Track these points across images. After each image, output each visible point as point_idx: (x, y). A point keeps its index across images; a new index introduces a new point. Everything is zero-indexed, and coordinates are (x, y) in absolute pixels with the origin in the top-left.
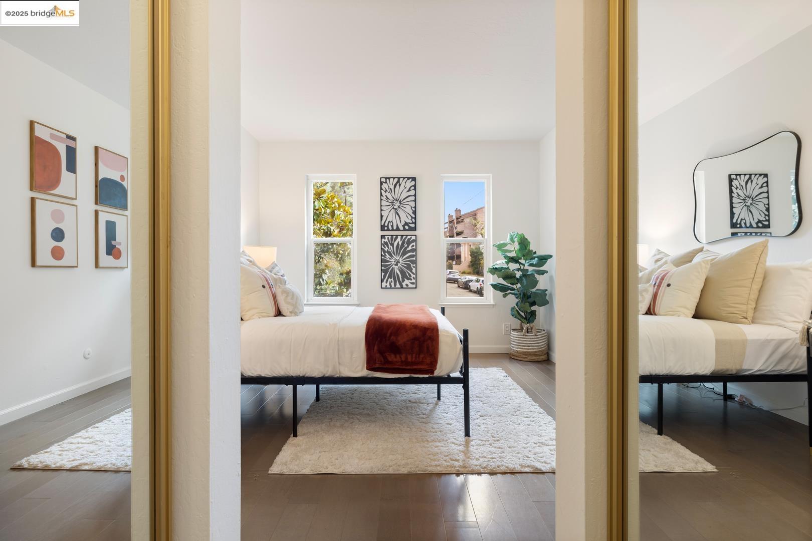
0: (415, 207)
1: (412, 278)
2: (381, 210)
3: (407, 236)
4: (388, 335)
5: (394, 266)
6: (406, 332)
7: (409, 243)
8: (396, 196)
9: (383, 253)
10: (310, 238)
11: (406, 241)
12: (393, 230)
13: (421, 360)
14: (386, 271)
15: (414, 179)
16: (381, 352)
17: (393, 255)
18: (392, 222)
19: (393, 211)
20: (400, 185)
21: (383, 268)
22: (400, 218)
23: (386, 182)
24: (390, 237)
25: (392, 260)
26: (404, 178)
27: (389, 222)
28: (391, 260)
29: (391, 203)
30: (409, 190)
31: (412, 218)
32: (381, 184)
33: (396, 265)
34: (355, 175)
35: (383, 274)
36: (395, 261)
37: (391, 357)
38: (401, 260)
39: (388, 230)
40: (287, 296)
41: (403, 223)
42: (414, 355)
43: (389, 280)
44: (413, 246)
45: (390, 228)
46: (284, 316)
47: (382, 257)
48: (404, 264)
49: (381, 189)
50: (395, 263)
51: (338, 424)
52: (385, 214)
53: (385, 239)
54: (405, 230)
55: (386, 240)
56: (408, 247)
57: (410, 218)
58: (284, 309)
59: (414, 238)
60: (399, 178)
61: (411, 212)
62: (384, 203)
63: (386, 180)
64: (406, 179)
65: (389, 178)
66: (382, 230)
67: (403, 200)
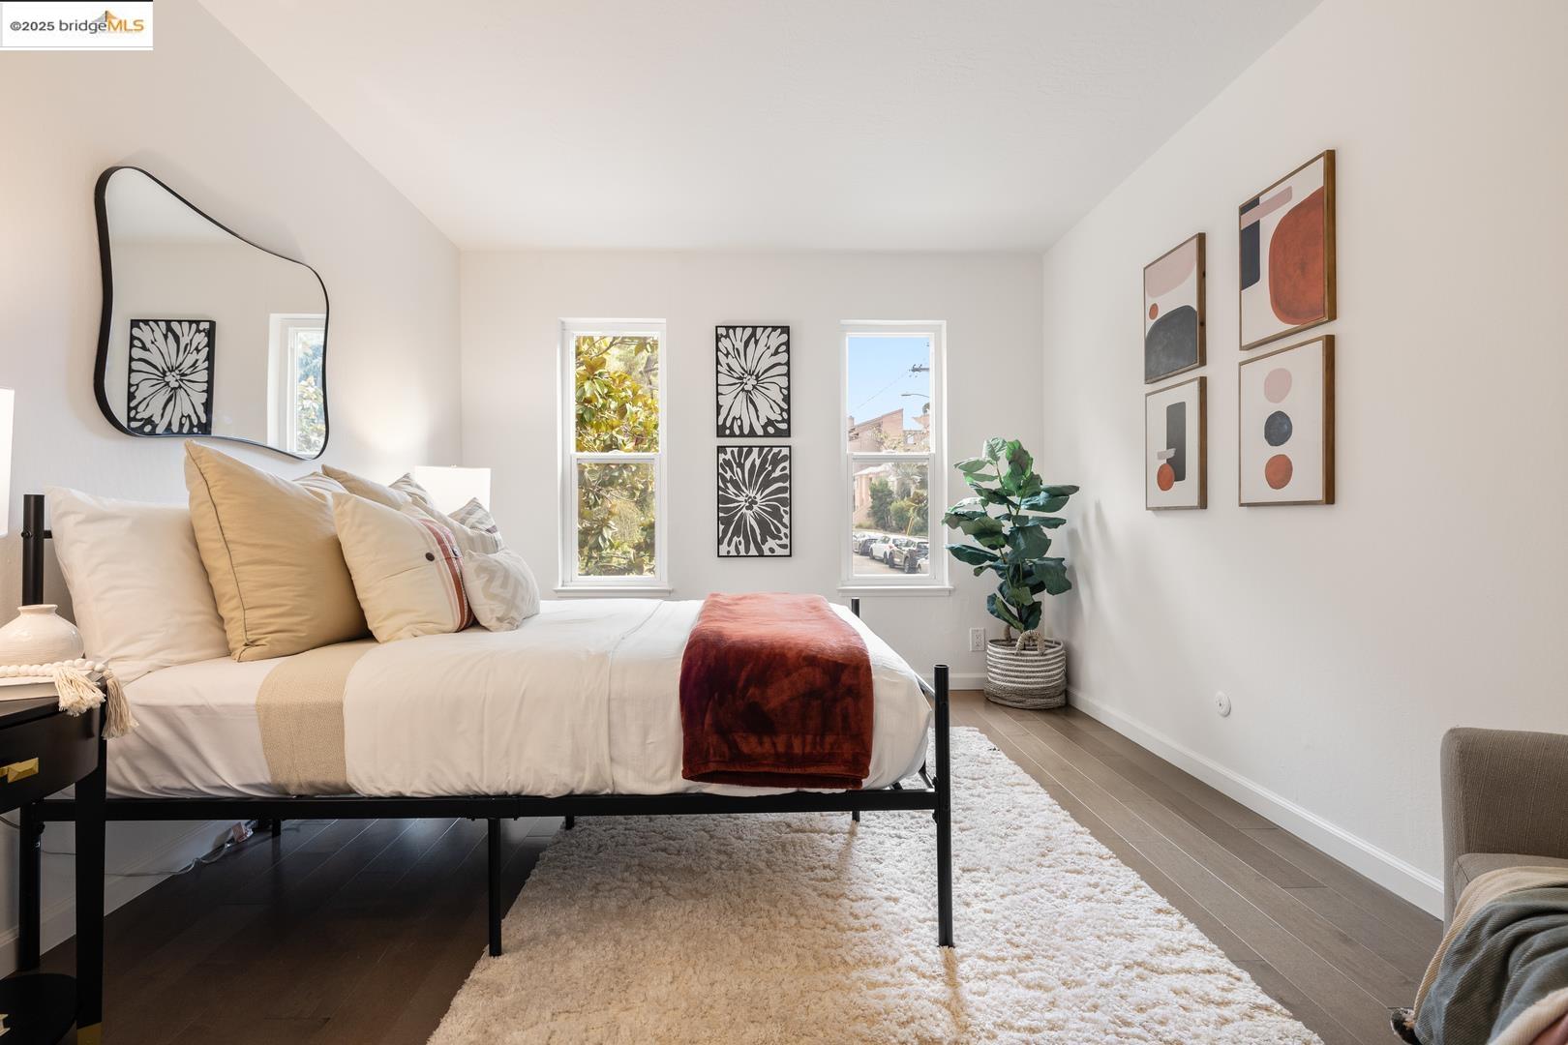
0: (788, 388)
1: (782, 535)
2: (718, 394)
3: (772, 447)
4: (741, 684)
5: (744, 510)
6: (788, 674)
7: (776, 462)
8: (749, 365)
9: (721, 484)
11: (769, 457)
12: (742, 435)
13: (827, 748)
14: (729, 522)
15: (786, 330)
16: (722, 731)
17: (743, 488)
18: (740, 418)
19: (742, 395)
20: (756, 342)
21: (721, 515)
22: (757, 411)
23: (727, 336)
24: (736, 450)
25: (741, 499)
26: (765, 328)
27: (734, 418)
28: (738, 499)
29: (737, 378)
30: (776, 353)
31: (782, 410)
32: (718, 340)
33: (750, 508)
34: (664, 320)
35: (722, 527)
36: (746, 501)
37: (749, 745)
38: (759, 497)
39: (732, 435)
40: (491, 580)
41: (763, 421)
42: (809, 738)
43: (735, 539)
44: (784, 469)
45: (737, 432)
46: (485, 628)
47: (720, 493)
48: (766, 506)
49: (718, 349)
50: (747, 504)
52: (725, 401)
53: (726, 454)
54: (767, 435)
55: (728, 456)
56: (773, 470)
57: (778, 411)
58: (483, 611)
59: (785, 451)
60: (755, 328)
61: (779, 398)
62: (724, 379)
63: (728, 332)
64: (770, 329)
65: (734, 328)
66: (718, 436)
67: (763, 374)
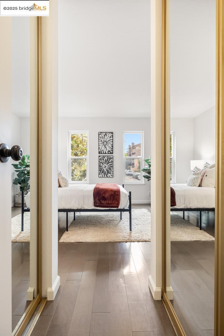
0: (113, 144)
1: (111, 173)
2: (99, 145)
3: (109, 156)
4: (102, 193)
6: (108, 192)
7: (110, 159)
8: (105, 140)
9: (99, 163)
10: (70, 156)
12: (104, 153)
13: (114, 202)
14: (101, 170)
15: (112, 133)
16: (99, 200)
17: (104, 164)
19: (104, 146)
20: (106, 135)
21: (99, 169)
22: (106, 149)
23: (101, 134)
24: (102, 156)
25: (103, 166)
26: (108, 133)
27: (102, 150)
29: (103, 142)
30: (110, 137)
31: (111, 149)
32: (99, 135)
33: (105, 168)
35: (99, 171)
37: (103, 202)
38: (107, 166)
39: (102, 153)
40: (63, 180)
41: (108, 151)
42: (111, 201)
43: (102, 174)
44: (112, 160)
45: (103, 153)
46: (61, 187)
47: (99, 165)
49: (99, 137)
51: (83, 227)
52: (100, 147)
54: (108, 153)
55: (101, 158)
56: (110, 160)
58: (62, 184)
59: (112, 157)
60: (106, 133)
61: (111, 146)
62: (100, 143)
65: (102, 133)
66: (99, 154)
67: (107, 142)
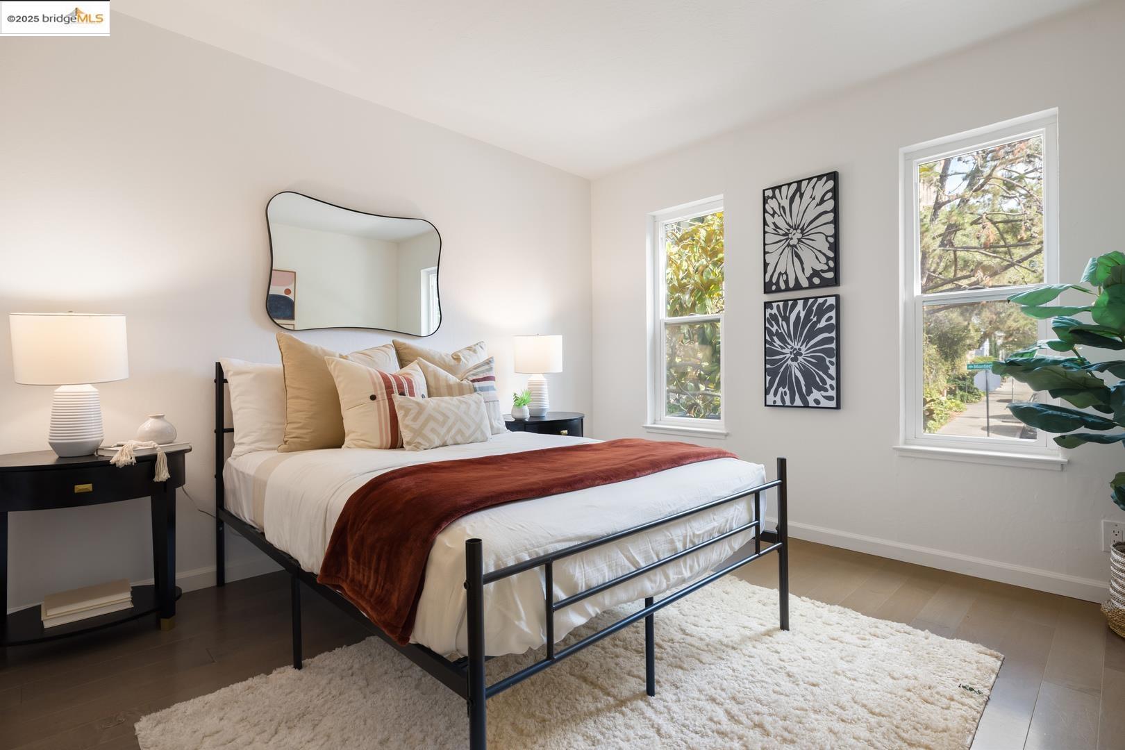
0: (836, 236)
1: (828, 386)
2: (765, 253)
3: (816, 298)
5: (789, 362)
7: (821, 312)
8: (794, 220)
9: (768, 338)
10: (658, 318)
11: (814, 308)
12: (788, 289)
14: (775, 373)
15: (833, 176)
17: (789, 341)
18: (786, 273)
19: (788, 250)
20: (801, 196)
21: (768, 366)
22: (802, 263)
23: (774, 197)
24: (781, 304)
25: (786, 351)
26: (810, 179)
27: (780, 274)
28: (784, 351)
29: (783, 235)
30: (822, 201)
31: (828, 258)
32: (765, 202)
33: (795, 359)
34: (721, 196)
35: (768, 378)
36: (791, 353)
38: (803, 349)
39: (779, 290)
41: (809, 272)
43: (781, 389)
44: (830, 318)
45: (783, 286)
47: (767, 346)
48: (811, 357)
49: (765, 211)
50: (793, 356)
52: (771, 259)
53: (772, 309)
54: (812, 286)
55: (775, 311)
56: (819, 321)
57: (823, 260)
59: (832, 301)
60: (799, 183)
61: (825, 247)
62: (771, 238)
63: (774, 192)
64: (815, 179)
65: (780, 187)
66: (765, 292)
67: (807, 227)
